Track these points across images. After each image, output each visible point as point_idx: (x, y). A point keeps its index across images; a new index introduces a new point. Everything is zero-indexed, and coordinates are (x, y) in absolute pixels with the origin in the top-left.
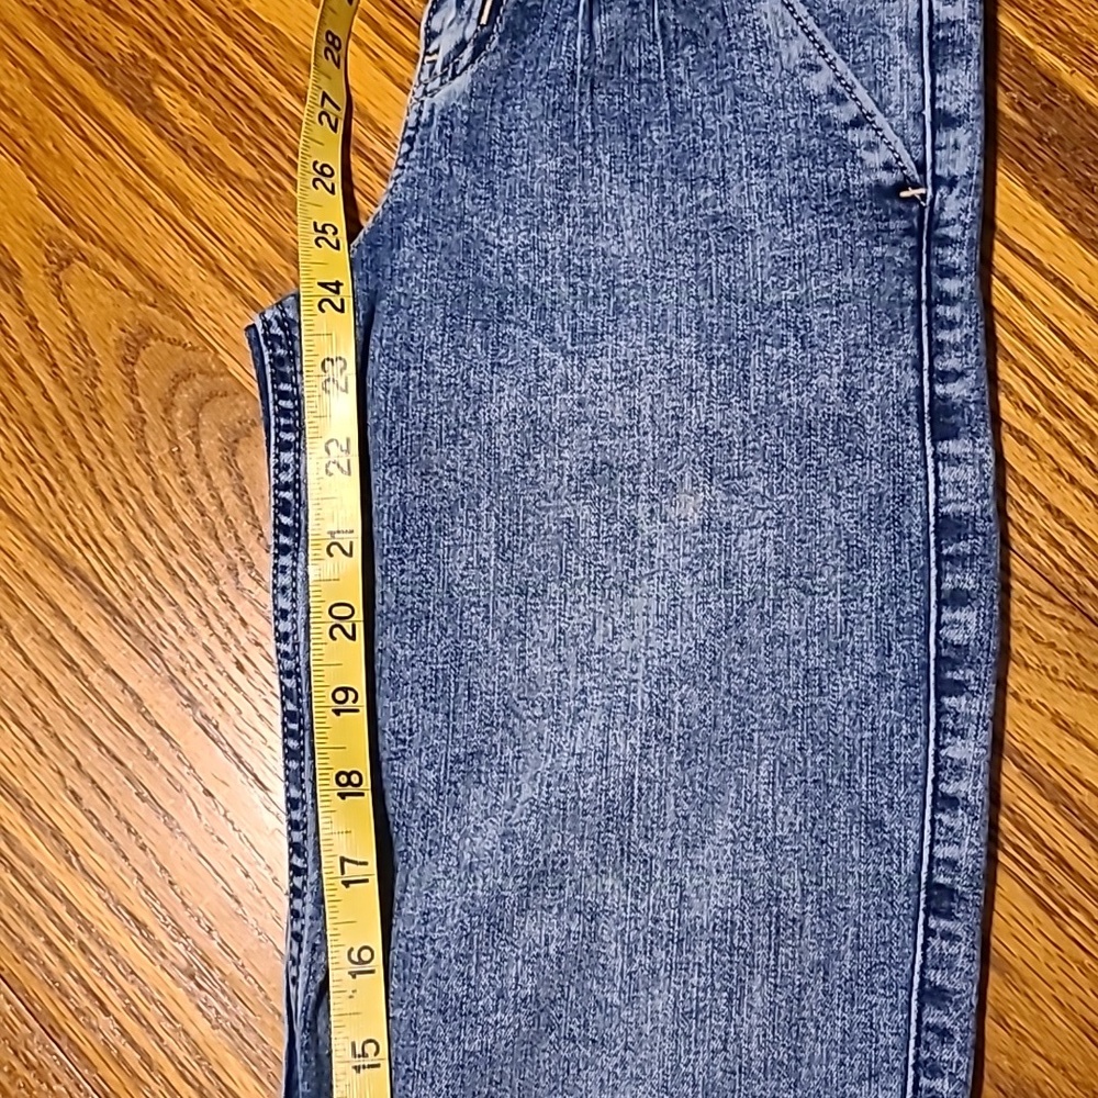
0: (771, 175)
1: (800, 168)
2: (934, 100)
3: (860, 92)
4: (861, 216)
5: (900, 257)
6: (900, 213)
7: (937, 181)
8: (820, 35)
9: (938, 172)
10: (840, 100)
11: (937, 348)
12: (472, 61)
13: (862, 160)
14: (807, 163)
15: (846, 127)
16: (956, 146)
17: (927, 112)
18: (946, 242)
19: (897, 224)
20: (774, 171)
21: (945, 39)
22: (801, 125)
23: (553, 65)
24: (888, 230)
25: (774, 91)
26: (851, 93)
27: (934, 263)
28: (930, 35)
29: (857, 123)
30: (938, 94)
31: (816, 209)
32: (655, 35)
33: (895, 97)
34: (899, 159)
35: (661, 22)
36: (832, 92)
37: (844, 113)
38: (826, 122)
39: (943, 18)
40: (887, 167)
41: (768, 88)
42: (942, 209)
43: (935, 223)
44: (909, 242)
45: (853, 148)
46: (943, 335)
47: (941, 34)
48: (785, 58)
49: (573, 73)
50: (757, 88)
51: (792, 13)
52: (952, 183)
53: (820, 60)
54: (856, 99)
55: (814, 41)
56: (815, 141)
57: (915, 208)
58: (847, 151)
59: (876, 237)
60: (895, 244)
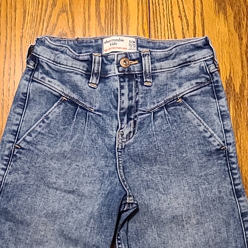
0: (195, 149)
1: (200, 147)
2: (224, 127)
3: (210, 129)
4: (215, 155)
5: (223, 162)
6: (222, 153)
7: (227, 144)
8: (200, 118)
9: (227, 142)
10: (206, 132)
11: (234, 179)
12: (133, 136)
13: (213, 144)
14: (202, 146)
15: (208, 138)
16: (230, 137)
17: (223, 130)
18: (232, 157)
19: (222, 155)
20: (196, 148)
21: (224, 114)
22: (199, 138)
23: (149, 133)
24: (220, 157)
25: (192, 131)
26: (208, 130)
27: (230, 162)
28: (221, 114)
29: (210, 137)
30: (225, 126)
31: (205, 155)
32: (168, 122)
33: (216, 128)
34: (220, 143)
35: (168, 119)
36: (204, 130)
37: (207, 135)
38: (204, 137)
39: (222, 110)
40: (218, 145)
41: (191, 130)
42: (229, 150)
43: (228, 153)
44: (225, 158)
45: (210, 142)
46: (235, 177)
47: (222, 113)
48: (194, 124)
49: (154, 134)
50: (188, 130)
51: (193, 114)
52: (230, 144)
53: (201, 124)
54: (209, 131)
55: (199, 120)
56: (202, 141)
57: (224, 151)
58: (209, 142)
59: (218, 159)
60: (222, 159)
